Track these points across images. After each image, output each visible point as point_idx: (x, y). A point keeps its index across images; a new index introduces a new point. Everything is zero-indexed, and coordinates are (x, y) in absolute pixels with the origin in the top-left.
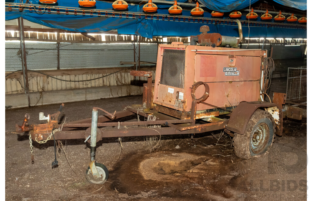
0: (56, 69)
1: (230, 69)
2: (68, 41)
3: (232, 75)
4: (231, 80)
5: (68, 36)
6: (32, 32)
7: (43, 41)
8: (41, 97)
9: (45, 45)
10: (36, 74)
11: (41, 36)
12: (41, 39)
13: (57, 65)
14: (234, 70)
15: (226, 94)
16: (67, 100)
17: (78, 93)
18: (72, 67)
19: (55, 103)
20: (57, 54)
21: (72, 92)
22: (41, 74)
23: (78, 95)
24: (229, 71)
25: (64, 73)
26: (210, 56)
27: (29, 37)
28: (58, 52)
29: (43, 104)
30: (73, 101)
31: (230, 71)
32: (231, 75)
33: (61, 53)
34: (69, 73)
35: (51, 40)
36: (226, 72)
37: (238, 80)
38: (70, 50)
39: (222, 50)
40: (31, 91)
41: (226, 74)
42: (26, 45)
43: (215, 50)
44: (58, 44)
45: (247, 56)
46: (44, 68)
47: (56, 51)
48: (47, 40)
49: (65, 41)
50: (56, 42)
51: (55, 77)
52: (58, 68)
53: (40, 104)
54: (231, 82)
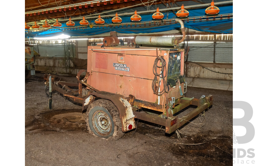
0: (213, 62)
1: (120, 65)
2: (223, 40)
3: (123, 70)
4: (121, 74)
5: (224, 37)
6: (197, 35)
7: (203, 41)
8: (193, 81)
9: (205, 44)
10: (194, 64)
11: (202, 38)
12: (202, 40)
13: (213, 59)
14: (123, 66)
15: (120, 85)
16: (212, 87)
17: (222, 83)
18: (226, 62)
19: (203, 87)
20: (213, 51)
21: (217, 81)
22: (198, 65)
23: (223, 84)
24: (118, 67)
25: (215, 66)
26: (102, 54)
27: (195, 38)
28: (215, 50)
29: (193, 86)
30: (217, 89)
31: (120, 67)
32: (121, 70)
33: (217, 50)
34: (220, 66)
35: (209, 41)
36: (116, 67)
37: (129, 76)
38: (224, 48)
39: (113, 49)
40: (189, 76)
41: (116, 69)
42: (189, 45)
43: (107, 49)
44: (215, 43)
45: (138, 55)
46: (202, 61)
47: (213, 49)
48: (207, 40)
49: (221, 41)
50: (213, 42)
51: (209, 68)
52: (214, 61)
53: (191, 86)
54: (122, 76)
